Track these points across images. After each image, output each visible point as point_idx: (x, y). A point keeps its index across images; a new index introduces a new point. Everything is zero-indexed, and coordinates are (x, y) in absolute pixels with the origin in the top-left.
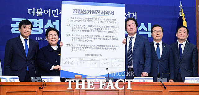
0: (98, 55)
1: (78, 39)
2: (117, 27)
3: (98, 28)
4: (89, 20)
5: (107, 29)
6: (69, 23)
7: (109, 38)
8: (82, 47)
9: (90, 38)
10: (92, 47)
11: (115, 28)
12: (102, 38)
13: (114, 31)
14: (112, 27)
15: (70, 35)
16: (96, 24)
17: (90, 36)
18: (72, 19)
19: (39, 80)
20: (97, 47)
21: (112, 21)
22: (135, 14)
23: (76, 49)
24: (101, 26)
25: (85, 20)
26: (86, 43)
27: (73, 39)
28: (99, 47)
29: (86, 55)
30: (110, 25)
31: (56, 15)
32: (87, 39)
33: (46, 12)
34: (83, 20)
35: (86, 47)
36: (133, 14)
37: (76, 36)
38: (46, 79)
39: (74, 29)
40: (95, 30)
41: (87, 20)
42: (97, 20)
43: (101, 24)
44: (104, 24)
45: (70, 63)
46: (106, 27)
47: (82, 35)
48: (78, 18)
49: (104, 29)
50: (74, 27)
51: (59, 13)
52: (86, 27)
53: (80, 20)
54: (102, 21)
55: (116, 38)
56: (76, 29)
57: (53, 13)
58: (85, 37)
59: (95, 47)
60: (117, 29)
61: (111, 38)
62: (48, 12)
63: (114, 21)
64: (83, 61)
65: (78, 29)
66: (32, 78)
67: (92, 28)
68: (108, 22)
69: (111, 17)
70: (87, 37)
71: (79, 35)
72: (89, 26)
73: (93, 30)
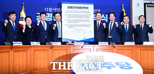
0: (81, 30)
1: (70, 22)
2: (90, 15)
3: (80, 16)
4: (76, 12)
5: (85, 16)
6: (66, 14)
7: (86, 21)
8: (73, 26)
9: (76, 21)
10: (77, 25)
11: (89, 16)
12: (83, 21)
13: (88, 17)
14: (87, 15)
15: (66, 20)
16: (79, 14)
17: (77, 20)
18: (67, 12)
19: (50, 44)
20: (80, 26)
21: (87, 12)
22: (99, 10)
23: (69, 27)
24: (82, 15)
25: (74, 12)
26: (74, 24)
27: (68, 22)
28: (81, 26)
29: (75, 30)
30: (86, 14)
31: (59, 11)
32: (75, 22)
33: (54, 9)
34: (73, 12)
35: (74, 26)
36: (98, 10)
37: (70, 20)
38: (54, 44)
39: (68, 17)
40: (79, 17)
41: (75, 12)
42: (80, 12)
43: (82, 14)
44: (83, 14)
45: (67, 34)
46: (84, 15)
47: (72, 20)
48: (70, 11)
49: (83, 16)
50: (68, 15)
51: (60, 10)
52: (74, 15)
53: (71, 12)
54: (82, 12)
55: (89, 21)
56: (69, 17)
57: (57, 10)
58: (74, 20)
59: (79, 26)
60: (90, 16)
61: (87, 21)
62: (55, 9)
63: (88, 12)
64: (73, 33)
65: (71, 17)
66: (47, 43)
67: (77, 16)
68: (85, 13)
69: (87, 10)
70: (75, 20)
71: (71, 20)
72: (76, 15)
73: (78, 17)
